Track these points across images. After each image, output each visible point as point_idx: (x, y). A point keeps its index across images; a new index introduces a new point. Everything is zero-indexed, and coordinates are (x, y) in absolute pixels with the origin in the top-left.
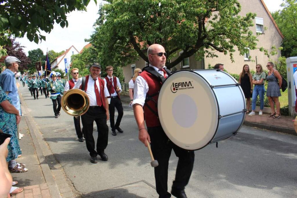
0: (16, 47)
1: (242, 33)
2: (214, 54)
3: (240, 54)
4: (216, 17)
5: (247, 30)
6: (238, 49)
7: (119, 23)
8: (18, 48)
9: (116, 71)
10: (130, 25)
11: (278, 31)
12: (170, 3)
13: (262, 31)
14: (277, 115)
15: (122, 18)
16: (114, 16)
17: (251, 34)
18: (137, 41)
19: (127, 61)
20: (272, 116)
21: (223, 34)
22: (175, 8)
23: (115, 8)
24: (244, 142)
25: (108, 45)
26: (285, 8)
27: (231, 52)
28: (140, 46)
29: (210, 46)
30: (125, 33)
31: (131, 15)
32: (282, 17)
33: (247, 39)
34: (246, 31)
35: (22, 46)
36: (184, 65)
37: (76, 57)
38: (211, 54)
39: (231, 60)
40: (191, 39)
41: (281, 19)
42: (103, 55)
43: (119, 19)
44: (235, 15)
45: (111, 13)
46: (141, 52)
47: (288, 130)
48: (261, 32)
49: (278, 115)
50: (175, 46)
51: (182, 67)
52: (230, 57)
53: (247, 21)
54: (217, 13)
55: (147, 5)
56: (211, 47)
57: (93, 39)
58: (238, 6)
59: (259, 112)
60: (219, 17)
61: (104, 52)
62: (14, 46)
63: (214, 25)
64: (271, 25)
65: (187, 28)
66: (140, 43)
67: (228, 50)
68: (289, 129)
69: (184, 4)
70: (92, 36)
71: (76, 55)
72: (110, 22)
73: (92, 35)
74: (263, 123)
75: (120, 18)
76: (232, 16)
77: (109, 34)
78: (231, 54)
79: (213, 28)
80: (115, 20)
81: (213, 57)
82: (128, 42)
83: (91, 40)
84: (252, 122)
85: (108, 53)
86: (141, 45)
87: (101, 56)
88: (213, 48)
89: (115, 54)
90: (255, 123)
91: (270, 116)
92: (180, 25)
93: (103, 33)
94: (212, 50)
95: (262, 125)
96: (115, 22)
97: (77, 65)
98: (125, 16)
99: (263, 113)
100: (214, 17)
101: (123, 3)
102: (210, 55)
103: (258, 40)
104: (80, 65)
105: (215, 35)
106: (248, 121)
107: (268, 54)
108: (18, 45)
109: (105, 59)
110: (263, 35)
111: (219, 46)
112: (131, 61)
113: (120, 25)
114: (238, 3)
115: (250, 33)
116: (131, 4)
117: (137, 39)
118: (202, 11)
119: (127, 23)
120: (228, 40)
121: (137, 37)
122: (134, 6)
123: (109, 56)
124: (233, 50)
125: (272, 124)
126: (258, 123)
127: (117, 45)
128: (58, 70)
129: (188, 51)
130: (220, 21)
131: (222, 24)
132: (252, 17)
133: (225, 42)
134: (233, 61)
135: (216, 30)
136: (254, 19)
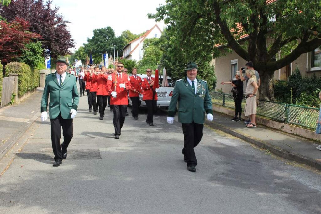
0: (58, 22)
8: (59, 24)
9: (203, 69)
28: (237, 30)
35: (66, 21)
36: (313, 66)
37: (151, 42)
46: (233, 39)
51: (309, 69)
57: (161, 13)
62: (55, 20)
66: (237, 24)
70: (159, 10)
73: (158, 7)
77: (178, 7)
83: (158, 16)
86: (239, 29)
89: (195, 40)
97: (150, 54)
104: (156, 55)
108: (59, 19)
112: (219, 54)
127: (199, 25)
128: (131, 61)
129: (309, 40)
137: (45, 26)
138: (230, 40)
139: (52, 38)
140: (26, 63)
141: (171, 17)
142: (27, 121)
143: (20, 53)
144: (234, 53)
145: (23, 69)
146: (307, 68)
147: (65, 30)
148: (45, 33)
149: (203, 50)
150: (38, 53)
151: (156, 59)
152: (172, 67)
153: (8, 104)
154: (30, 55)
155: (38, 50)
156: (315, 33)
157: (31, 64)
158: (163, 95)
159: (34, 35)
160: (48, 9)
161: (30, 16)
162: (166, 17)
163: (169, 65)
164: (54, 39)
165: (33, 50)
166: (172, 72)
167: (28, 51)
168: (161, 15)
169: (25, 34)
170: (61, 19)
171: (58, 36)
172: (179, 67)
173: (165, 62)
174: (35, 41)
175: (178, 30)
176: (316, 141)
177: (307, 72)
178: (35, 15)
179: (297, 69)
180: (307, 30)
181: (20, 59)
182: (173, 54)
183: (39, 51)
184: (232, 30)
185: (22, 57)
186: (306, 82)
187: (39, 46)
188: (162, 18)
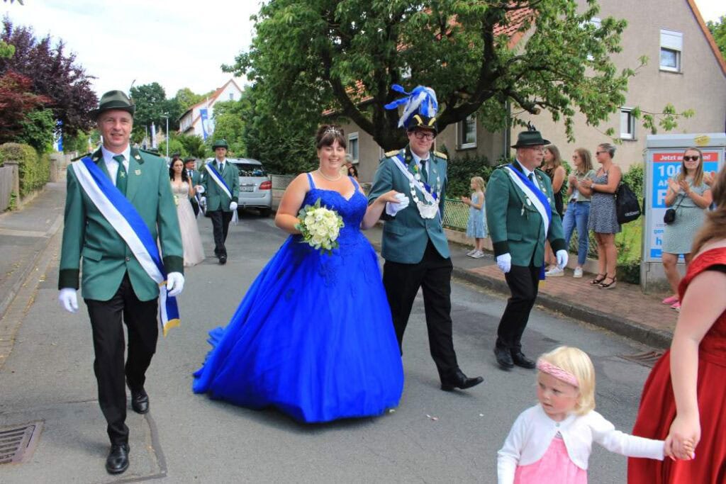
0: (76, 77)
2: (518, 118)
3: (588, 121)
4: (527, 25)
5: (604, 61)
6: (580, 109)
8: (79, 80)
9: (307, 147)
13: (675, 67)
14: (607, 281)
17: (611, 71)
20: (599, 282)
24: (470, 338)
25: (272, 83)
27: (566, 113)
28: (357, 89)
29: (511, 97)
33: (602, 84)
34: (602, 64)
35: (89, 75)
36: (465, 142)
37: (224, 107)
39: (566, 135)
40: (465, 77)
44: (584, 22)
46: (351, 104)
47: (607, 319)
48: (675, 70)
49: (612, 281)
51: (460, 146)
52: (565, 128)
53: (602, 37)
56: (514, 100)
57: (242, 65)
59: (574, 270)
60: (533, 24)
62: (72, 74)
63: (528, 46)
65: (458, 49)
67: (559, 109)
68: (610, 318)
70: (239, 60)
71: (227, 103)
73: (238, 55)
74: (562, 296)
76: (577, 23)
77: (268, 56)
78: (569, 122)
81: (514, 124)
83: (237, 68)
86: (359, 88)
87: (262, 107)
88: (518, 103)
89: (294, 105)
91: (594, 283)
94: (516, 106)
95: (556, 301)
97: (225, 126)
99: (585, 274)
104: (234, 127)
105: (522, 70)
107: (653, 128)
108: (79, 73)
110: (679, 76)
111: (531, 98)
115: (609, 71)
124: (569, 109)
125: (579, 302)
126: (550, 296)
127: (301, 83)
128: (193, 137)
129: (457, 106)
130: (535, 36)
131: (542, 42)
132: (615, 28)
133: (552, 90)
134: (571, 140)
135: (528, 58)
136: (621, 34)
137: (55, 84)
138: (346, 105)
139: (69, 103)
140: (29, 144)
141: (257, 70)
142: (42, 234)
143: (17, 128)
144: (353, 124)
145: (27, 154)
146: (457, 144)
147: (89, 89)
148: (56, 95)
149: (308, 120)
150: (48, 127)
151: (234, 134)
153: (5, 211)
154: (35, 131)
155: (46, 122)
156: (465, 96)
157: (37, 145)
158: (249, 188)
159: (39, 99)
160: (59, 57)
161: (29, 68)
162: (249, 70)
163: (256, 142)
164: (71, 106)
165: (39, 123)
167: (31, 125)
168: (242, 67)
169: (24, 97)
170: (80, 72)
171: (77, 99)
172: (271, 146)
173: (250, 138)
174: (40, 109)
175: (269, 90)
176: (467, 246)
177: (458, 151)
178: (38, 67)
179: (444, 145)
180: (454, 91)
181: (18, 138)
182: (262, 126)
183: (50, 124)
184: (349, 90)
185: (22, 134)
186: (456, 165)
187: (49, 117)
188: (244, 71)
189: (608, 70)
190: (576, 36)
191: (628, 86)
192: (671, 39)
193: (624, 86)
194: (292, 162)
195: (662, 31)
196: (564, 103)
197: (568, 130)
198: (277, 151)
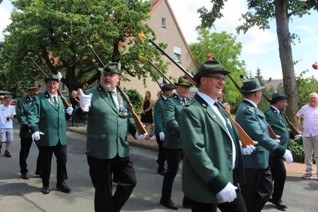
1: (156, 60)
2: (127, 78)
3: (152, 80)
4: (131, 42)
6: (150, 75)
7: (28, 35)
10: (40, 39)
11: (194, 62)
12: (84, 23)
13: (179, 60)
15: (31, 30)
16: (23, 26)
18: (50, 57)
19: (37, 76)
21: (137, 59)
22: (88, 28)
23: (26, 18)
25: (16, 56)
26: (201, 42)
27: (144, 77)
28: (54, 62)
29: (123, 69)
30: (34, 46)
31: (42, 29)
32: (198, 50)
33: (158, 66)
34: (158, 59)
38: (123, 77)
39: (144, 85)
41: (198, 52)
42: (11, 66)
43: (27, 31)
45: (20, 23)
50: (88, 66)
52: (143, 82)
54: (132, 38)
55: (59, 21)
56: (125, 71)
58: (153, 34)
60: (134, 42)
61: (12, 64)
63: (130, 50)
64: (188, 56)
65: (103, 48)
66: (54, 58)
67: (141, 75)
69: (96, 26)
72: (18, 33)
75: (29, 30)
77: (17, 45)
78: (144, 80)
79: (129, 52)
80: (23, 32)
81: (125, 80)
82: (41, 56)
84: (147, 145)
85: (16, 65)
86: (55, 61)
87: (7, 67)
88: (126, 72)
90: (149, 146)
92: (96, 46)
93: (12, 43)
94: (126, 73)
96: (23, 33)
98: (34, 29)
100: (129, 42)
101: (34, 14)
102: (122, 79)
103: (167, 69)
105: (128, 60)
106: (144, 144)
109: (12, 71)
111: (132, 70)
113: (29, 37)
114: (153, 32)
116: (43, 17)
117: (51, 53)
118: (114, 35)
119: (37, 36)
120: (141, 66)
121: (51, 52)
122: (46, 20)
123: (16, 68)
124: (146, 75)
127: (28, 57)
130: (134, 46)
131: (137, 49)
132: (164, 47)
133: (139, 67)
134: (146, 86)
135: (131, 55)
136: (166, 49)
152: (3, 84)
166: (3, 88)
172: (8, 85)
189: (161, 61)
190: (150, 48)
191: (168, 67)
192: (178, 50)
193: (166, 67)
194: (19, 92)
195: (174, 47)
196: (144, 73)
197: (145, 83)
198: (12, 87)
